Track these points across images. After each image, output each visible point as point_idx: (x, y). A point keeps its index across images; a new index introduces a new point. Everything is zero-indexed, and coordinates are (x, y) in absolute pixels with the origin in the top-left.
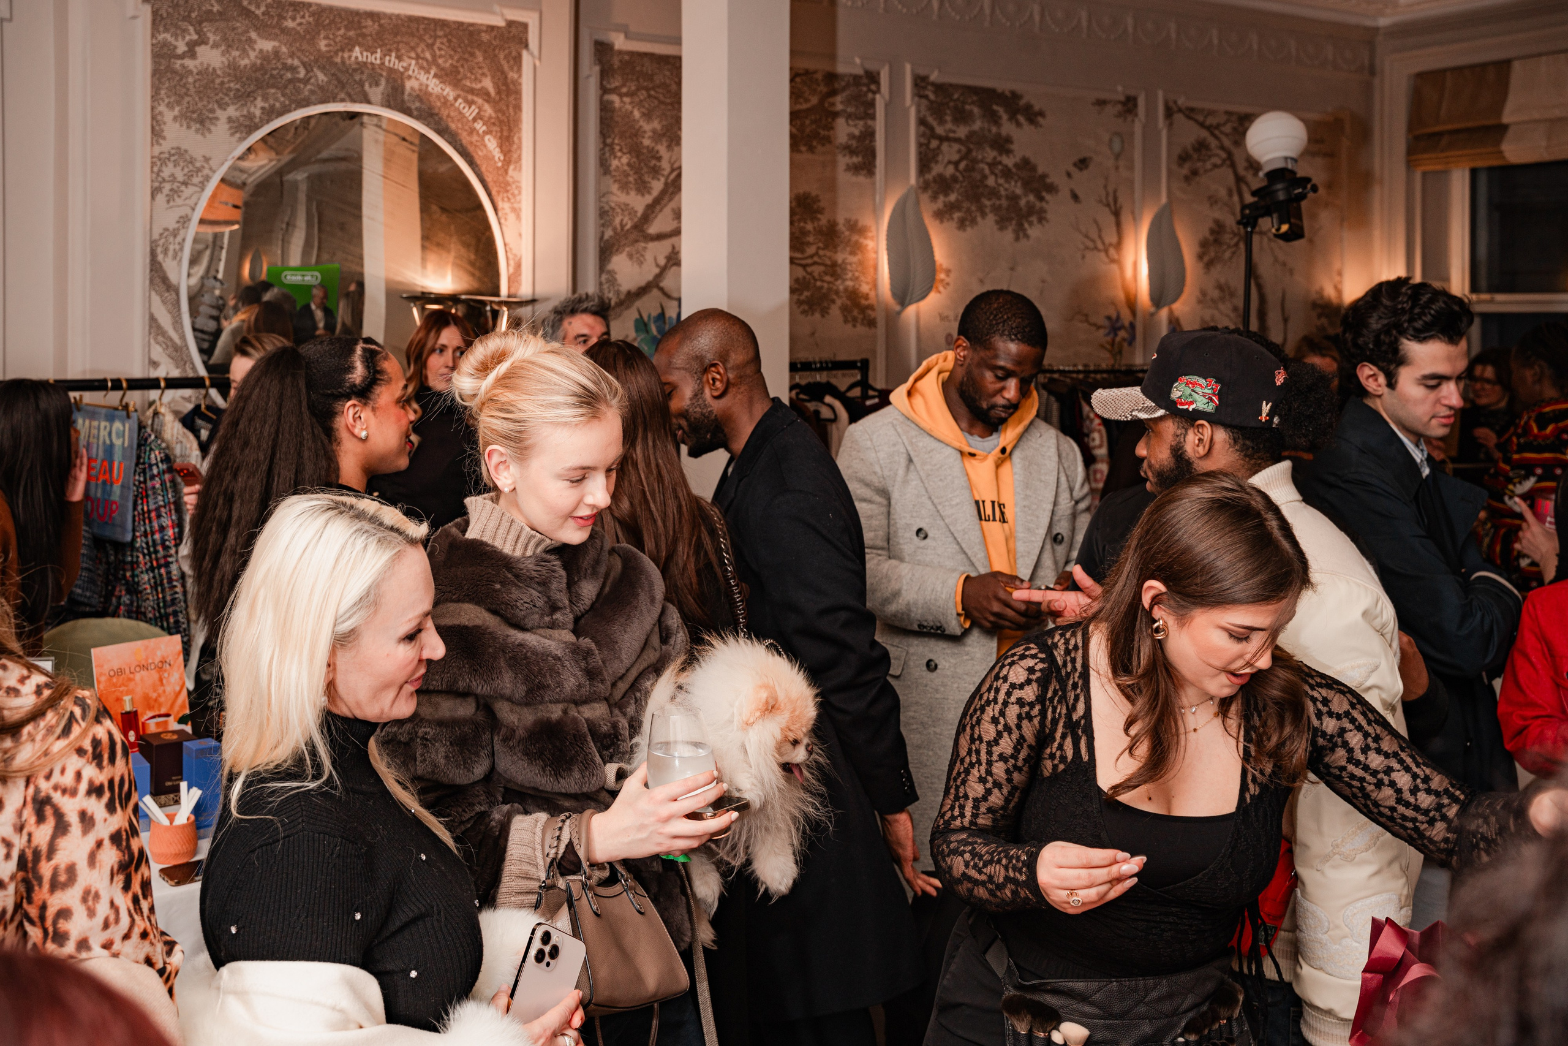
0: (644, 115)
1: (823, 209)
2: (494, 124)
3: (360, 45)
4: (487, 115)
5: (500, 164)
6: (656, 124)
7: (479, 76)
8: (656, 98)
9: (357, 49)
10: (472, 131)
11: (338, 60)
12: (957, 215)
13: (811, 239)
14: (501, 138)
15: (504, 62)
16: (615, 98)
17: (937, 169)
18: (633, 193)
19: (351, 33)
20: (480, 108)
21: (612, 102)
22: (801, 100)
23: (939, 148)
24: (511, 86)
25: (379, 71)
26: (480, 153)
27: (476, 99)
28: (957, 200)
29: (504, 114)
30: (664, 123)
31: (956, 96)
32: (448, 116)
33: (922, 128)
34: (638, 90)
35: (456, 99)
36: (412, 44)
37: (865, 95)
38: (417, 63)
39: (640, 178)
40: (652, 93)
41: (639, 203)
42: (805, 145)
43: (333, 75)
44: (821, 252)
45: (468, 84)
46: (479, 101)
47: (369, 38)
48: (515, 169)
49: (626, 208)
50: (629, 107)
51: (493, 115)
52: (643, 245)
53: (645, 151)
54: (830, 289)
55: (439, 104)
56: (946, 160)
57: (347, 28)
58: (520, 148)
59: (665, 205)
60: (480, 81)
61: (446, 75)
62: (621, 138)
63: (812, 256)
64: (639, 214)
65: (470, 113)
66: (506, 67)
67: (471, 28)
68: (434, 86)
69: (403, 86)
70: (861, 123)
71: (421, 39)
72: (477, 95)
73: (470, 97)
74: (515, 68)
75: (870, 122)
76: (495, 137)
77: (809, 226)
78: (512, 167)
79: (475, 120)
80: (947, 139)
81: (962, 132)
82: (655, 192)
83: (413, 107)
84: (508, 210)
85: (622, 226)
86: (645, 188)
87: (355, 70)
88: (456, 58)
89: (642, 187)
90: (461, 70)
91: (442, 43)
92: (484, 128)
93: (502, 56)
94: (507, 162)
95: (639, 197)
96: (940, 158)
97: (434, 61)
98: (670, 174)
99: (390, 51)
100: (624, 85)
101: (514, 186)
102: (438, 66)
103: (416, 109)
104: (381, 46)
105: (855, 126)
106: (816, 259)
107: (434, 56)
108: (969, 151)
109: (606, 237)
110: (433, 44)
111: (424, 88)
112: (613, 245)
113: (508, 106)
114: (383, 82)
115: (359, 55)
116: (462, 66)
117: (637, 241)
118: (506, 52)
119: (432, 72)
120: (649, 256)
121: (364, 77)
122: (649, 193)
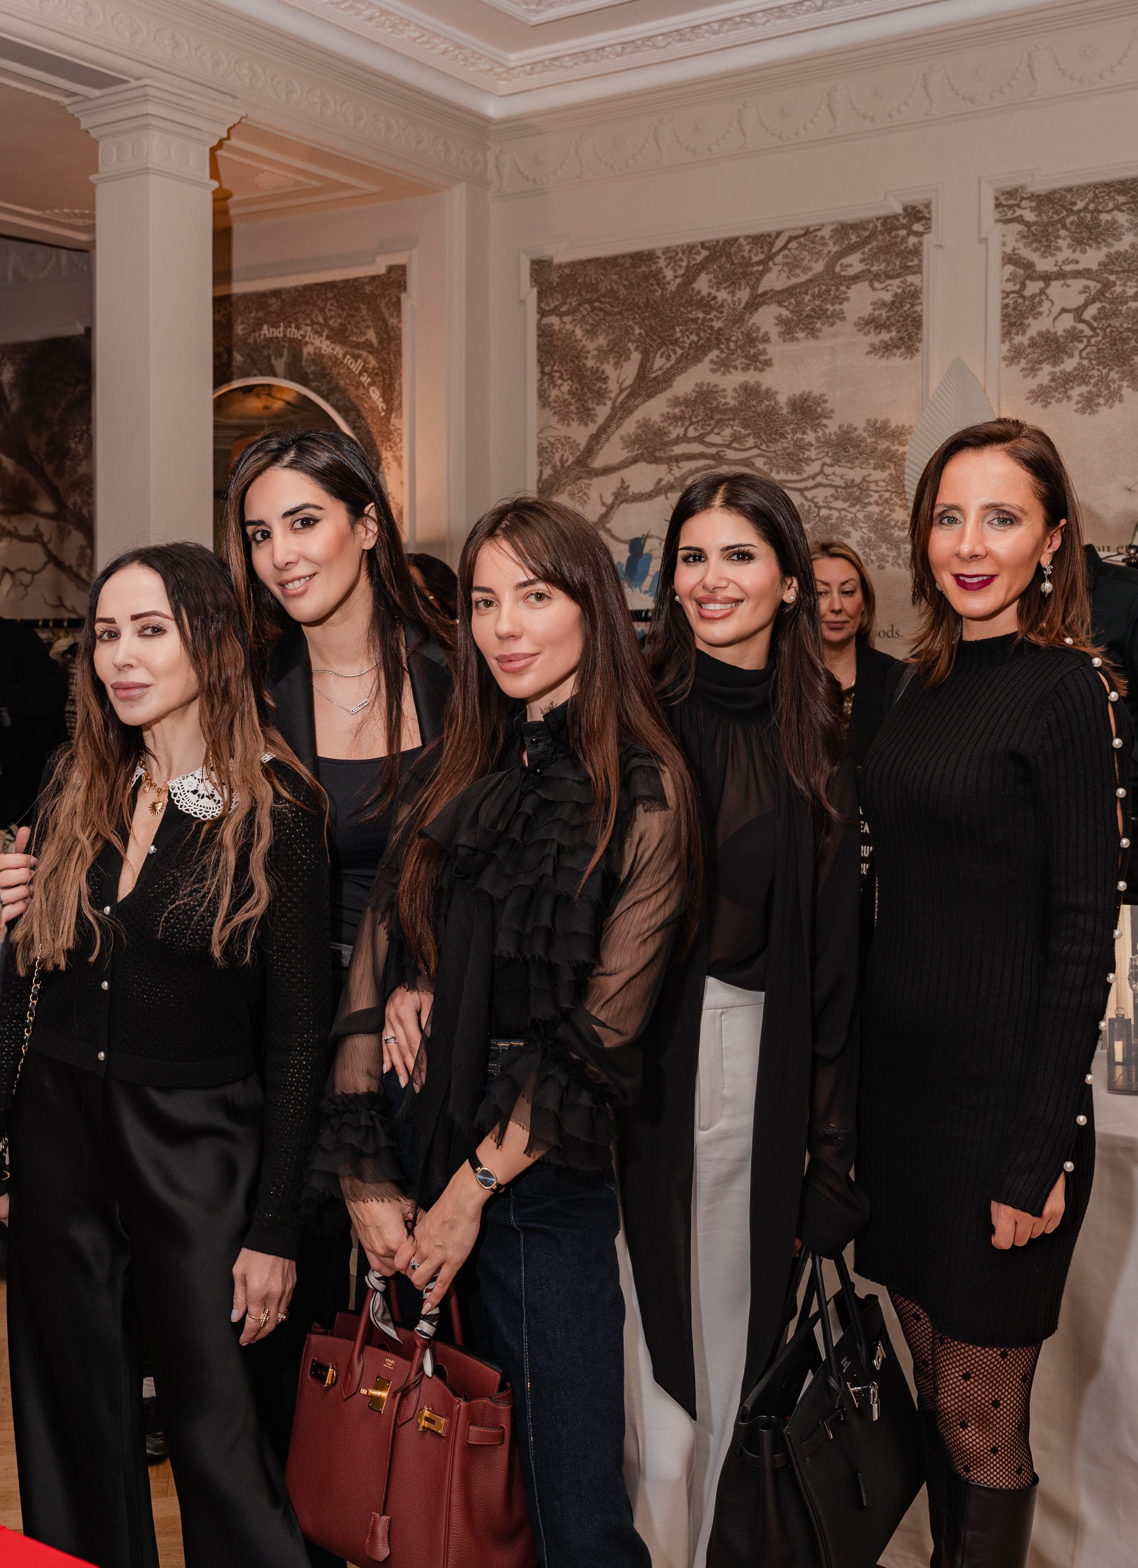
0: (587, 332)
1: (832, 411)
2: (377, 374)
3: (267, 323)
4: (371, 366)
5: (383, 414)
6: (602, 341)
7: (363, 329)
8: (601, 310)
9: (265, 327)
10: (359, 384)
11: (251, 340)
12: (1077, 391)
13: (812, 454)
14: (383, 388)
15: (384, 310)
16: (554, 320)
17: (1036, 327)
18: (574, 424)
19: (261, 314)
20: (365, 361)
21: (552, 325)
22: (798, 271)
23: (1042, 292)
24: (392, 333)
25: (282, 343)
26: (366, 406)
27: (361, 352)
28: (1079, 367)
29: (386, 363)
30: (611, 337)
31: (1080, 205)
32: (338, 374)
33: (1010, 268)
34: (580, 305)
35: (344, 357)
36: (308, 311)
37: (904, 240)
38: (312, 329)
39: (583, 406)
40: (597, 304)
41: (581, 434)
42: (803, 330)
43: (248, 354)
44: (828, 470)
45: (355, 339)
46: (364, 354)
47: (274, 315)
48: (396, 417)
49: (566, 442)
50: (569, 327)
51: (377, 365)
52: (586, 482)
53: (589, 373)
54: (841, 519)
55: (330, 364)
56: (1056, 310)
57: (257, 311)
58: (400, 394)
59: (613, 433)
60: (365, 334)
61: (336, 335)
62: (561, 363)
63: (813, 477)
64: (582, 448)
65: (356, 367)
66: (387, 315)
67: (356, 284)
68: (326, 346)
69: (301, 353)
70: (896, 282)
71: (315, 305)
72: (362, 349)
73: (356, 352)
74: (395, 314)
75: (910, 279)
76: (378, 387)
77: (810, 437)
78: (393, 415)
79: (360, 374)
80: (1061, 275)
81: (1092, 258)
82: (600, 420)
83: (309, 371)
84: (390, 459)
85: (562, 463)
86: (588, 416)
87: (264, 346)
88: (344, 316)
89: (586, 415)
90: (348, 326)
91: (332, 305)
92: (369, 380)
93: (383, 305)
94: (389, 410)
95: (582, 427)
96: (1045, 308)
97: (326, 325)
98: (618, 395)
99: (291, 322)
100: (564, 303)
101: (396, 434)
102: (329, 327)
103: (312, 372)
104: (283, 320)
105: (886, 289)
106: (819, 479)
107: (325, 319)
108: (1108, 286)
109: (545, 477)
110: (325, 308)
111: (318, 351)
112: (553, 484)
113: (389, 354)
114: (285, 352)
115: (267, 332)
116: (349, 323)
117: (579, 478)
118: (387, 299)
119: (325, 334)
120: (594, 494)
121: (271, 352)
122: (594, 421)
